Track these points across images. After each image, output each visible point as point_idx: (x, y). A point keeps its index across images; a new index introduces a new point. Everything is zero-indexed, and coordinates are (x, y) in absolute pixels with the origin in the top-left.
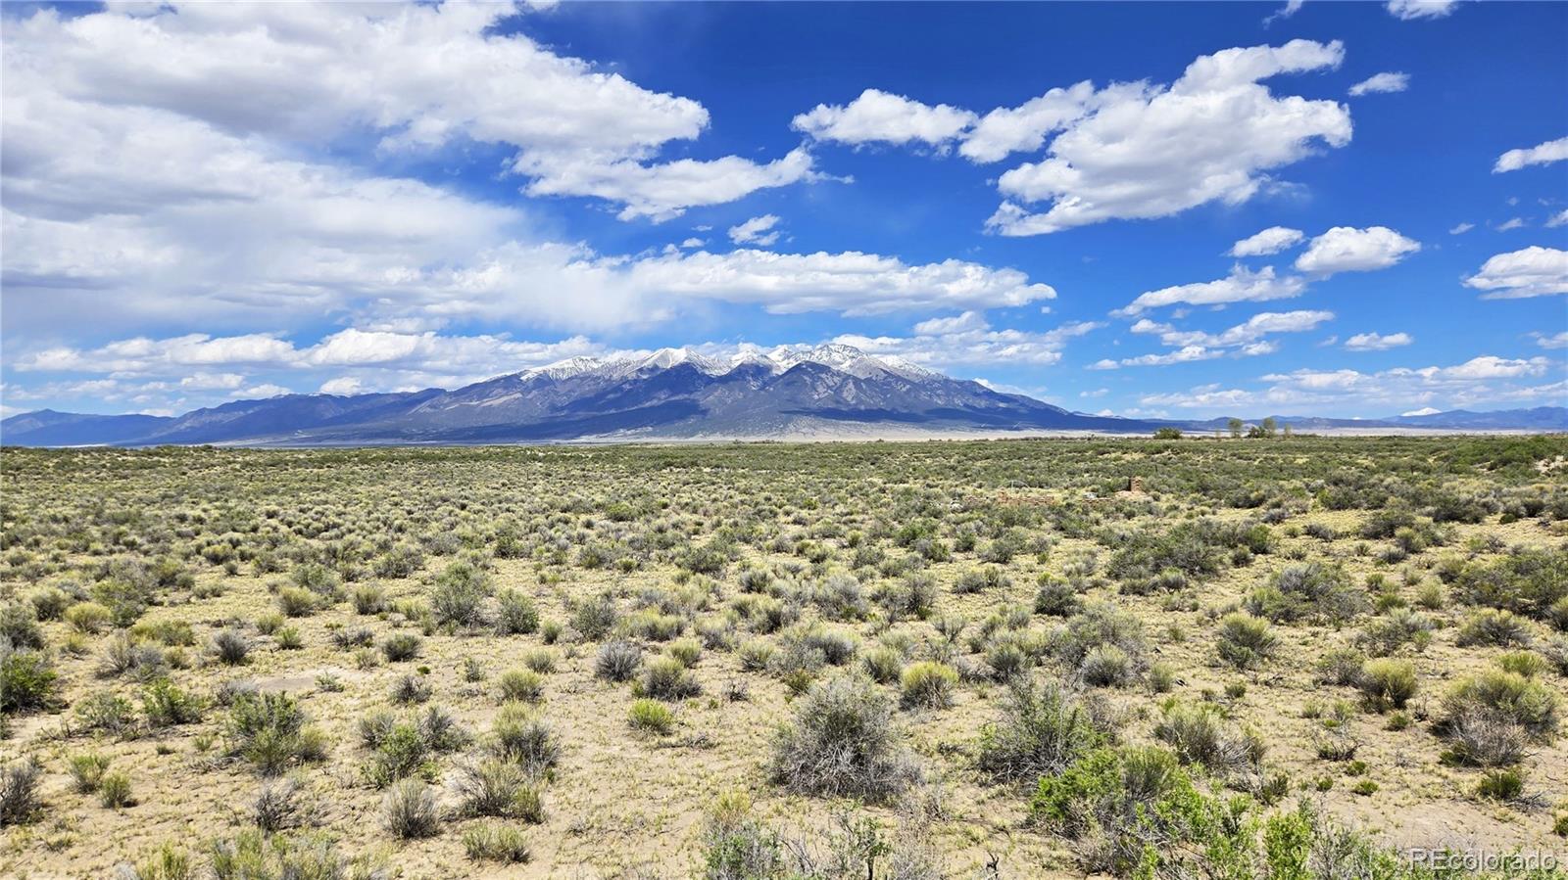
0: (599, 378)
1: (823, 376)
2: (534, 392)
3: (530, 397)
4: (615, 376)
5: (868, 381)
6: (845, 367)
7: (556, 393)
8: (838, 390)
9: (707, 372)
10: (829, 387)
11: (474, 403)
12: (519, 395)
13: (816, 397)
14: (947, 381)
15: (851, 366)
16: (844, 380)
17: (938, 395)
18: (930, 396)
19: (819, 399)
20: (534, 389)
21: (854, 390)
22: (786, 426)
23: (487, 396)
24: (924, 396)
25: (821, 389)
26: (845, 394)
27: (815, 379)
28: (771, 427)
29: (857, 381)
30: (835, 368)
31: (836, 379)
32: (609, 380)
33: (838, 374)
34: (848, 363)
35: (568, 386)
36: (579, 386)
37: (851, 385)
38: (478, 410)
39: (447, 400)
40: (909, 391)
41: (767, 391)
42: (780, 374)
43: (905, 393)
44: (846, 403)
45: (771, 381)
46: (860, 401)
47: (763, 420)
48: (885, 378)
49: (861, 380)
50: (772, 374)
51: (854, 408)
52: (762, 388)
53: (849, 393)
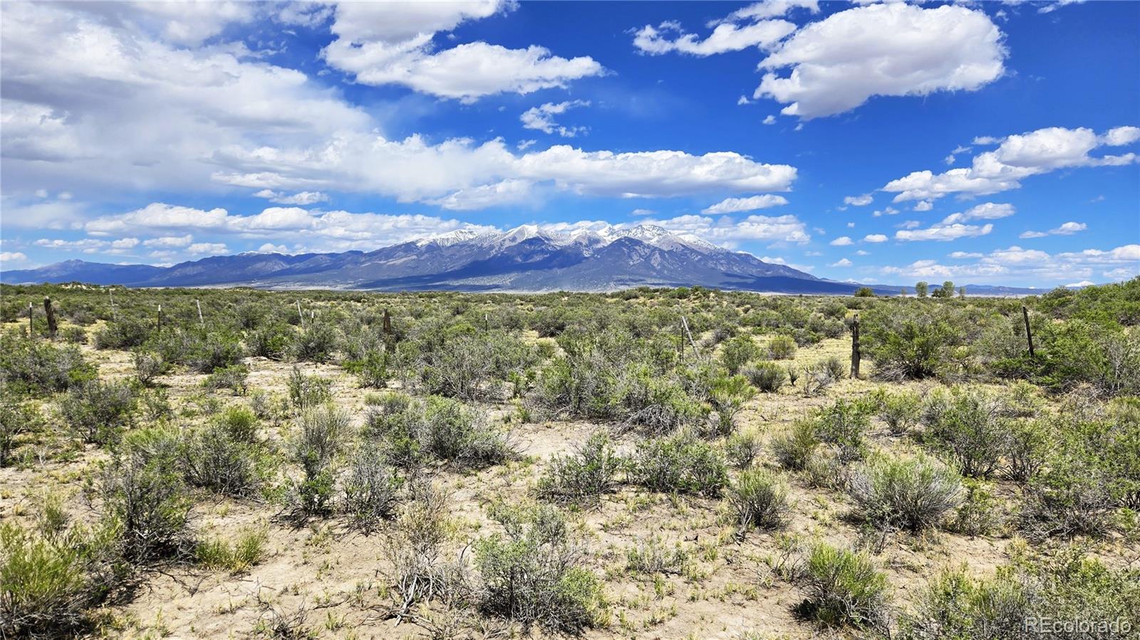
0: (473, 246)
1: (637, 248)
2: (426, 255)
3: (422, 258)
4: (485, 245)
5: (670, 252)
6: (654, 242)
7: (442, 256)
8: (648, 258)
9: (552, 243)
10: (641, 256)
11: (382, 262)
12: (415, 257)
13: (631, 263)
14: (728, 253)
15: (658, 241)
16: (652, 251)
17: (722, 264)
18: (716, 264)
19: (634, 265)
20: (426, 252)
21: (659, 259)
22: (608, 283)
23: (392, 257)
24: (711, 264)
25: (635, 257)
26: (652, 262)
27: (631, 249)
28: (597, 284)
29: (662, 252)
30: (646, 242)
31: (646, 250)
32: (481, 247)
33: (648, 246)
34: (656, 238)
35: (450, 252)
36: (458, 251)
37: (657, 255)
38: (385, 266)
39: (363, 259)
40: (700, 260)
41: (596, 258)
42: (606, 245)
43: (697, 261)
44: (654, 269)
45: (599, 251)
46: (664, 267)
47: (591, 279)
48: (683, 250)
49: (665, 252)
50: (599, 246)
51: (659, 272)
52: (593, 256)
53: (656, 261)
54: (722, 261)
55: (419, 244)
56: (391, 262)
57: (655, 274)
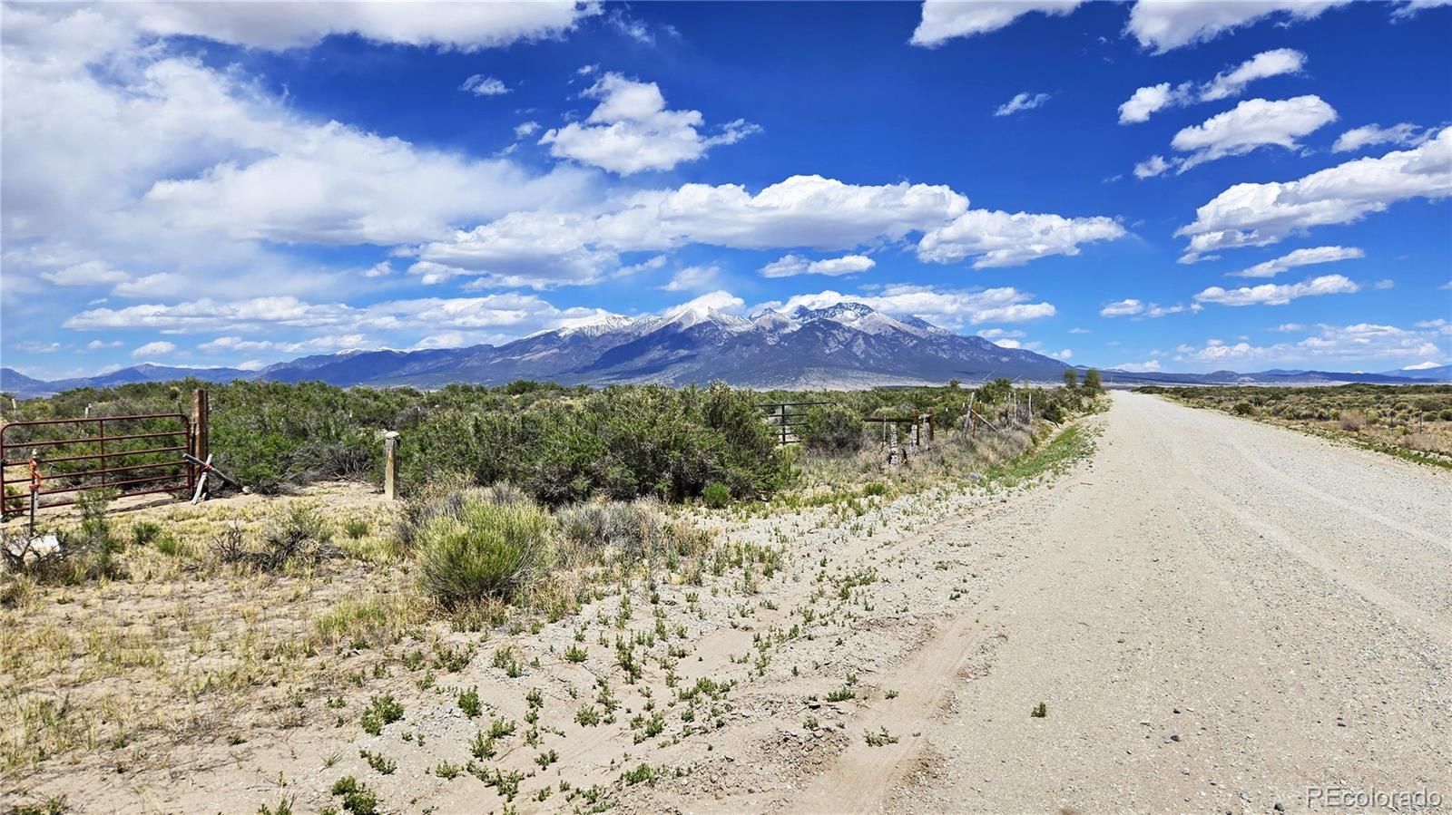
1: (835, 332)
2: (571, 348)
3: (566, 351)
4: (644, 333)
5: (877, 337)
6: (856, 324)
7: (590, 348)
8: (849, 345)
9: (728, 329)
10: (840, 342)
11: (515, 358)
12: (556, 351)
13: (827, 351)
14: (953, 336)
15: (862, 323)
16: (855, 335)
17: (943, 350)
18: (936, 351)
19: (830, 354)
20: (570, 344)
21: (863, 346)
22: (797, 378)
23: (528, 351)
24: (930, 350)
25: (832, 344)
26: (855, 349)
27: (827, 334)
28: (783, 379)
29: (866, 337)
30: (846, 324)
31: (847, 335)
33: (849, 330)
34: (860, 319)
35: (600, 343)
36: (611, 342)
37: (861, 341)
38: (518, 363)
39: (493, 355)
40: (916, 345)
41: (783, 346)
42: (795, 330)
43: (912, 347)
44: (856, 358)
45: (786, 337)
46: (869, 356)
47: (776, 373)
48: (894, 334)
49: (871, 336)
50: (787, 331)
51: (863, 362)
52: (778, 344)
53: (859, 348)
54: (945, 347)
55: (561, 335)
56: (527, 357)
57: (857, 364)
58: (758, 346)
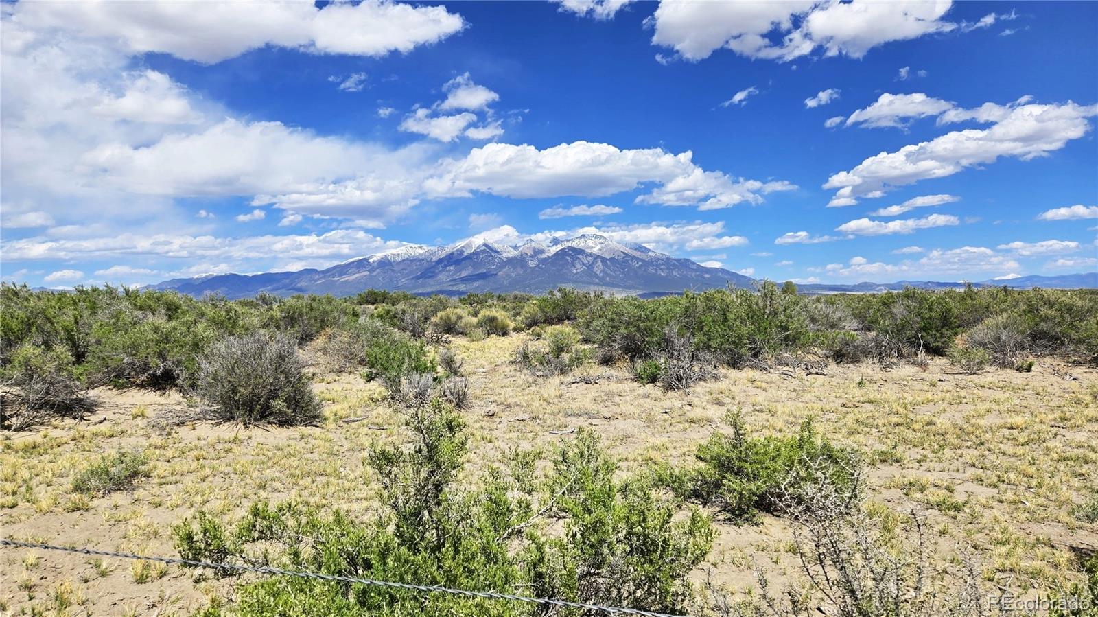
0: (423, 260)
1: (580, 256)
2: (378, 270)
3: (375, 274)
4: (434, 259)
5: (612, 260)
6: (596, 250)
7: (393, 271)
8: (590, 266)
9: (500, 255)
10: (584, 264)
11: (336, 279)
12: (367, 273)
13: (575, 271)
14: (668, 259)
15: (600, 250)
16: (595, 259)
17: (661, 269)
18: (656, 270)
19: (577, 273)
20: (378, 268)
21: (601, 267)
23: (345, 274)
24: (651, 270)
25: (578, 266)
26: (595, 269)
27: (574, 258)
29: (604, 260)
30: (589, 251)
31: (589, 259)
32: (430, 261)
33: (591, 255)
34: (599, 247)
35: (402, 267)
36: (409, 266)
37: (600, 263)
38: (338, 283)
39: (317, 276)
40: (641, 266)
41: (541, 268)
42: (550, 255)
43: (638, 268)
44: (597, 276)
45: (544, 261)
46: (606, 274)
47: (536, 288)
48: (624, 258)
49: (607, 259)
50: (544, 256)
51: (601, 279)
52: (538, 266)
53: (598, 268)
54: (662, 267)
55: (371, 261)
56: (344, 279)
57: (597, 281)
58: (522, 268)
